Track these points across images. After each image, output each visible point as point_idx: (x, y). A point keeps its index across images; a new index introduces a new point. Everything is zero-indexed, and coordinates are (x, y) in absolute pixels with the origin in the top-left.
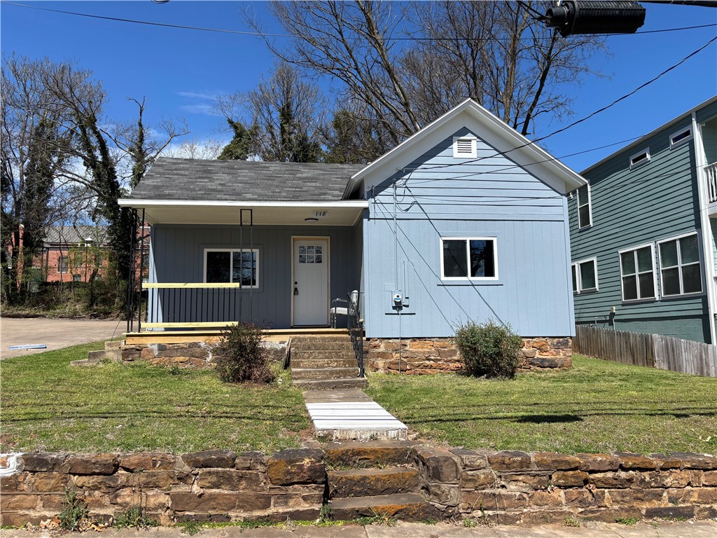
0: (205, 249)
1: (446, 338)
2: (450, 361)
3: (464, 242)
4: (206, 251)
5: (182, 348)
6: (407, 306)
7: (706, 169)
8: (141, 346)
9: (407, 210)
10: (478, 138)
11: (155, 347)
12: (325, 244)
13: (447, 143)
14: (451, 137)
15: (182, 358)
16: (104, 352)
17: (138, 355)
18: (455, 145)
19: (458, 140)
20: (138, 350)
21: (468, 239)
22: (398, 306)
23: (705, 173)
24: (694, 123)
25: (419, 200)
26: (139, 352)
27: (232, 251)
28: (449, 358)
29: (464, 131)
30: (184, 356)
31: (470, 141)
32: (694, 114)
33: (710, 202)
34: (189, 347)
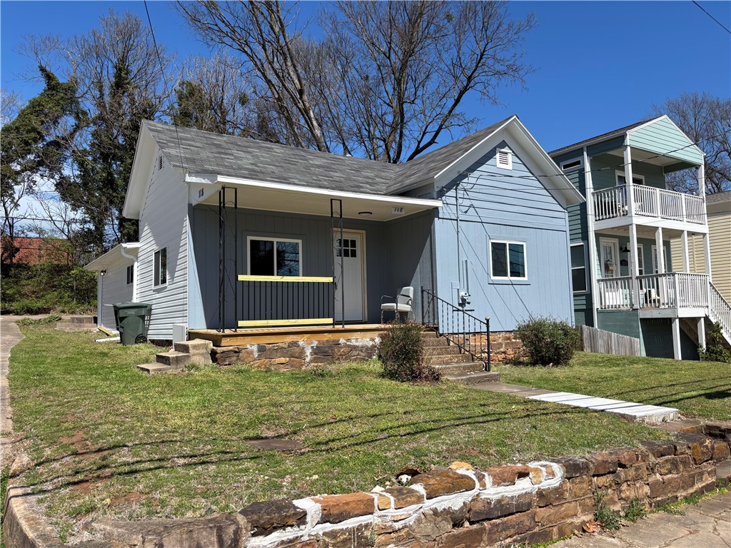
0: (248, 237)
1: (496, 332)
2: (498, 353)
3: (505, 245)
4: (250, 238)
5: (282, 348)
6: (469, 303)
7: (593, 193)
8: (240, 347)
9: (466, 212)
10: (513, 152)
11: (255, 348)
12: (359, 237)
13: (491, 155)
14: (495, 148)
15: (283, 360)
16: (188, 357)
17: (235, 358)
18: (498, 155)
19: (500, 152)
20: (236, 352)
21: (508, 243)
22: (463, 303)
23: (592, 197)
24: (585, 153)
25: (476, 203)
26: (236, 355)
27: (275, 240)
28: (498, 351)
29: (503, 144)
30: (284, 357)
31: (507, 153)
32: (585, 149)
33: (596, 220)
34: (289, 347)
